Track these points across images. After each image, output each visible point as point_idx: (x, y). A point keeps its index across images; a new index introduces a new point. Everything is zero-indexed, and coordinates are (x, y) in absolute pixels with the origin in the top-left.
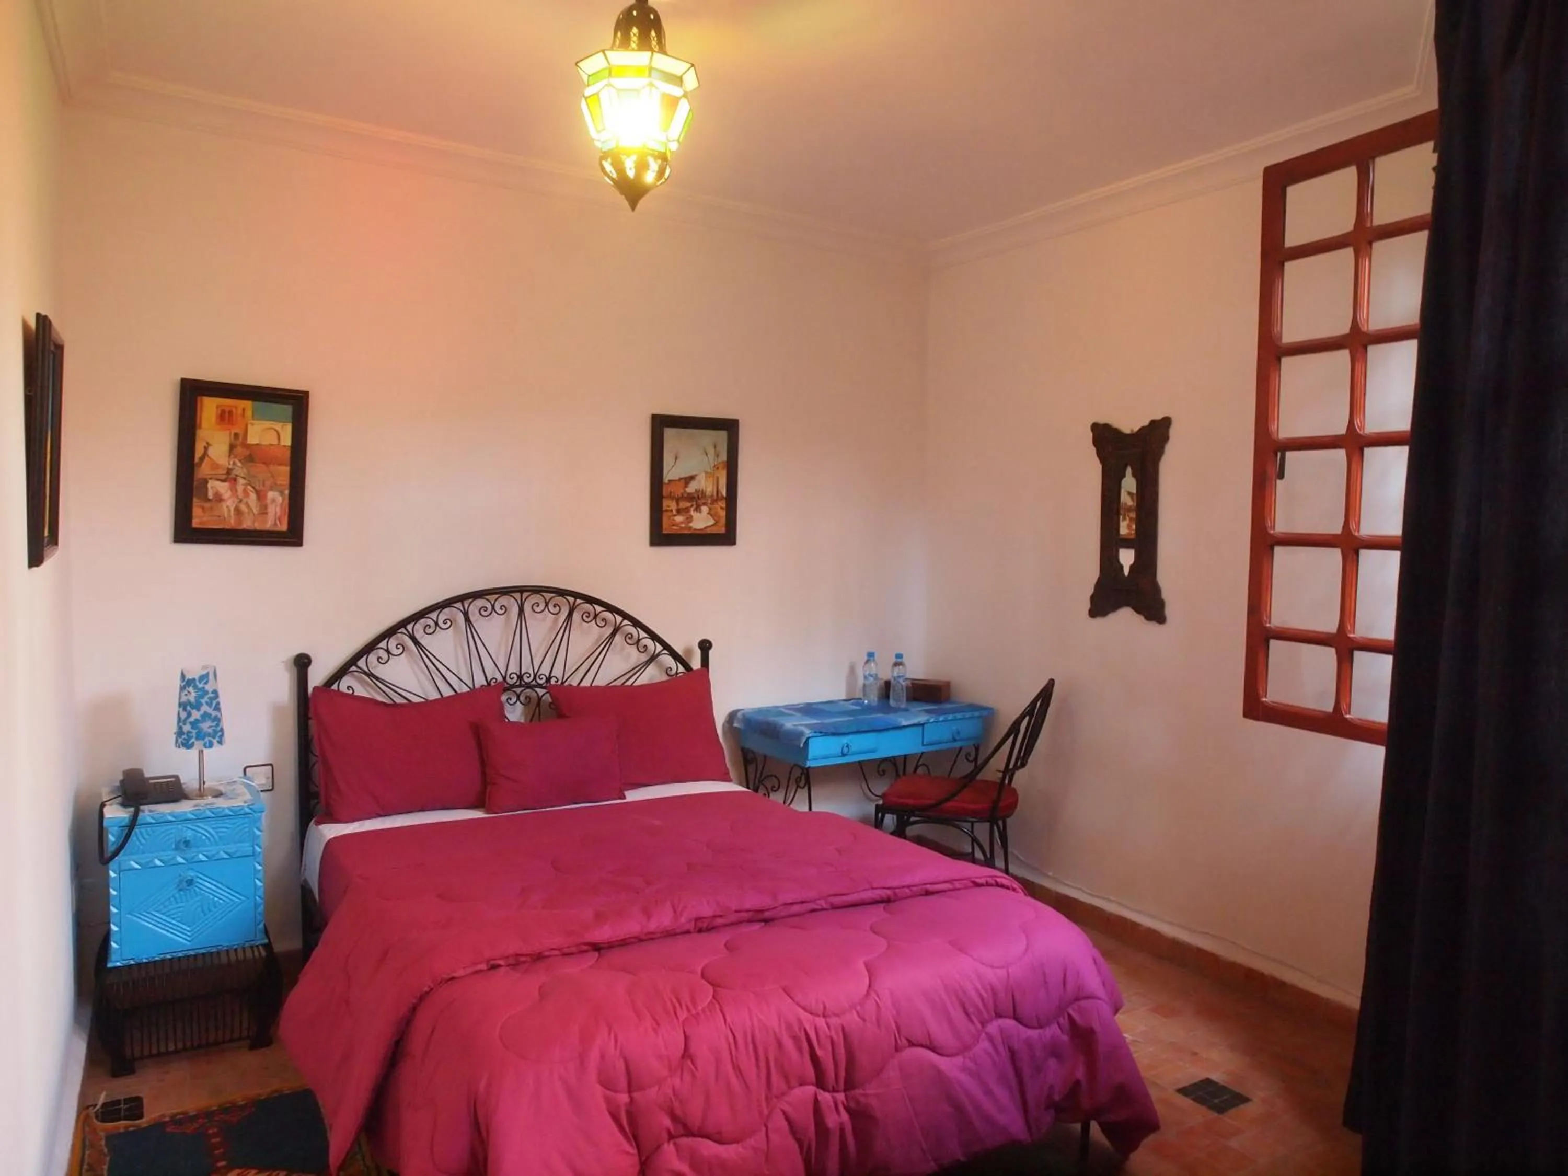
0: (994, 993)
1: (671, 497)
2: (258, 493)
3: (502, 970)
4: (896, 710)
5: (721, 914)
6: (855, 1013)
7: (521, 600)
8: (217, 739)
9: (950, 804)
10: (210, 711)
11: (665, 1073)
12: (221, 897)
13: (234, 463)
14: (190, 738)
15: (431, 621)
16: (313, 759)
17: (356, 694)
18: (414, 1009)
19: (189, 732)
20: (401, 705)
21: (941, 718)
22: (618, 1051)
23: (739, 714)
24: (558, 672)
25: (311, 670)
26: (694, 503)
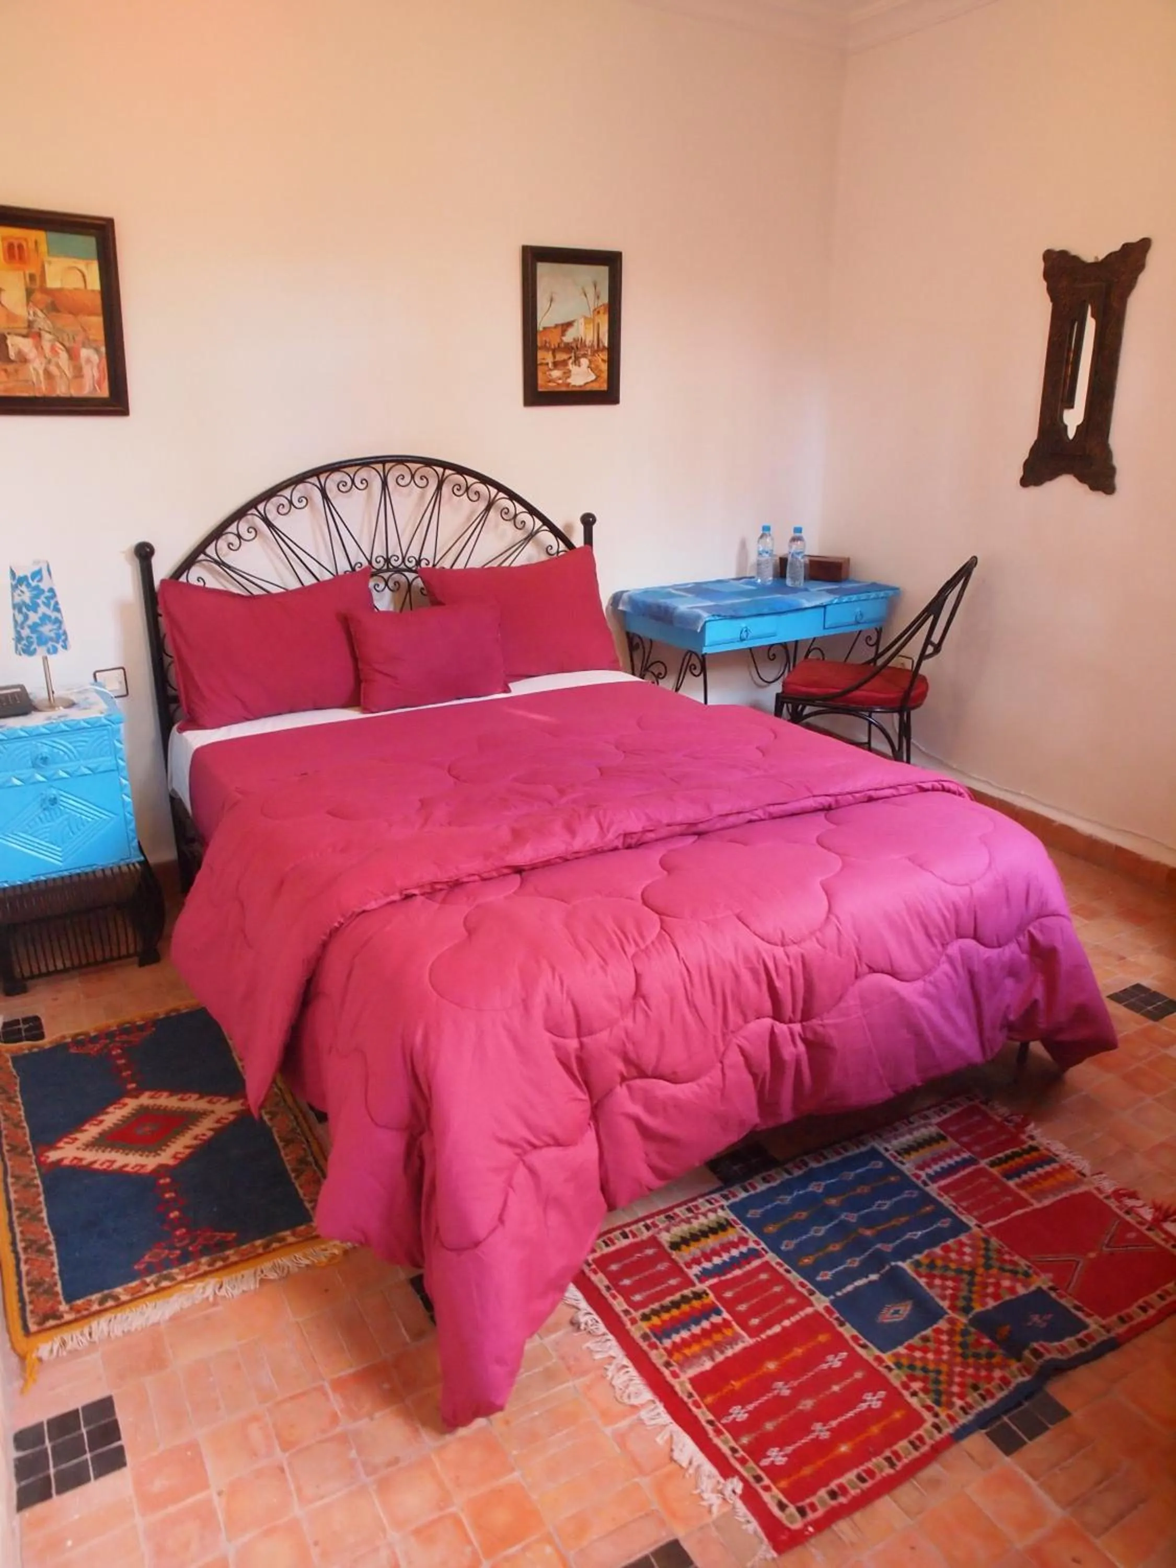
0: (957, 912)
1: (546, 348)
2: (68, 350)
3: (420, 899)
4: (794, 590)
5: (652, 828)
6: (814, 939)
7: (384, 472)
8: (61, 643)
9: (857, 693)
10: (48, 612)
11: (617, 1014)
12: (89, 815)
13: (35, 314)
14: (31, 643)
15: (284, 499)
16: (167, 660)
17: (207, 586)
18: (325, 945)
19: (28, 637)
20: (259, 597)
21: (845, 599)
22: (565, 995)
23: (625, 596)
24: (428, 554)
25: (155, 561)
26: (573, 355)
